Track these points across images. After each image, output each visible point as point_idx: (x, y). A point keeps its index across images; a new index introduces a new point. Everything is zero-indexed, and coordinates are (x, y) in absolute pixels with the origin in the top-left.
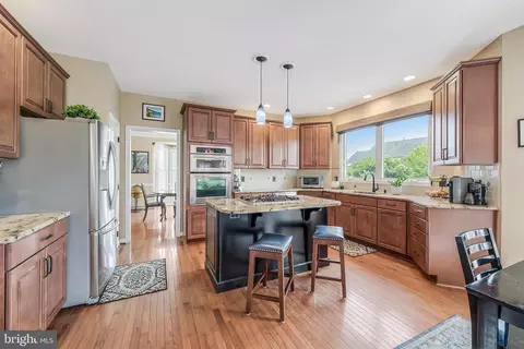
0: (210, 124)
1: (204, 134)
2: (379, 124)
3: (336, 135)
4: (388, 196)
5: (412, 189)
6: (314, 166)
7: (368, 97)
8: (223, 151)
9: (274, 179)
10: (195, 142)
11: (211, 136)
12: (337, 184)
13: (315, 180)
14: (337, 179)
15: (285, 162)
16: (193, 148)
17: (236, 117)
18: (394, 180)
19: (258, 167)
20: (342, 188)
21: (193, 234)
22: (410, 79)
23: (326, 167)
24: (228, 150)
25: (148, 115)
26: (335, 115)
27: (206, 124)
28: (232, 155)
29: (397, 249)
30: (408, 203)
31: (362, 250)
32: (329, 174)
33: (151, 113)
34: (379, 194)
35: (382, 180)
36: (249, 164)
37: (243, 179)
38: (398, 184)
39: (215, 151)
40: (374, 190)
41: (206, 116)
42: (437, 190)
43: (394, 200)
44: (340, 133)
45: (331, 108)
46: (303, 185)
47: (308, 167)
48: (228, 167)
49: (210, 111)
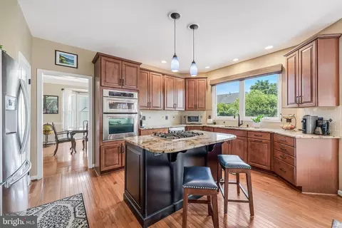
0: (121, 72)
1: (115, 81)
2: (241, 80)
3: (210, 87)
6: (195, 108)
7: (236, 60)
8: (131, 95)
9: (167, 118)
10: (107, 87)
11: (121, 82)
12: (211, 121)
13: (196, 119)
14: (210, 117)
15: (175, 106)
16: (106, 92)
17: (141, 69)
19: (156, 109)
20: (215, 123)
21: (106, 166)
22: (269, 48)
23: (203, 109)
24: (136, 95)
25: (61, 61)
26: (209, 72)
27: (116, 71)
28: (138, 99)
29: (264, 167)
30: (272, 134)
32: (204, 114)
33: (63, 60)
36: (149, 107)
37: (145, 118)
38: (258, 121)
39: (124, 95)
40: (239, 125)
41: (117, 66)
43: (260, 132)
44: (212, 85)
45: (208, 67)
46: (187, 122)
47: (191, 109)
48: (135, 108)
49: (120, 62)
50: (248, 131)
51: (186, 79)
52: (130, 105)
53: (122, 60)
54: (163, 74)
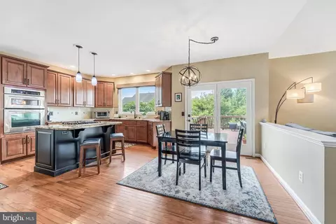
2: (137, 87)
3: (116, 90)
4: (141, 119)
5: (150, 116)
6: (104, 105)
7: (132, 74)
8: (38, 94)
9: (76, 113)
10: (9, 85)
11: (26, 81)
12: (117, 116)
13: (105, 114)
14: (117, 113)
15: (85, 103)
16: (8, 89)
18: (143, 113)
19: (65, 106)
20: (120, 117)
22: (148, 71)
23: (111, 106)
24: (42, 93)
26: (116, 78)
27: (21, 72)
28: (46, 97)
30: (148, 122)
31: (130, 145)
32: (112, 111)
34: (137, 119)
35: (138, 113)
36: (57, 104)
37: (52, 113)
38: (144, 114)
39: (30, 93)
40: (135, 118)
41: (21, 67)
42: (157, 116)
44: (119, 89)
46: (97, 117)
47: (100, 106)
48: (42, 105)
49: (25, 64)
50: (136, 121)
53: (27, 62)
54: (73, 77)
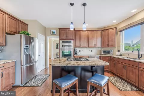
0: (66, 34)
1: (65, 37)
3: (119, 33)
6: (108, 46)
9: (92, 51)
10: (61, 40)
11: (67, 37)
12: (119, 53)
13: (108, 52)
14: (119, 51)
17: (75, 30)
19: (84, 47)
20: (121, 55)
23: (113, 46)
24: (72, 41)
26: (118, 24)
33: (52, 33)
36: (80, 46)
37: (80, 51)
39: (68, 42)
41: (65, 31)
44: (120, 31)
45: (115, 21)
46: (102, 53)
47: (105, 47)
48: (72, 47)
49: (66, 29)
50: (139, 63)
51: (102, 31)
52: (69, 46)
54: (88, 31)
